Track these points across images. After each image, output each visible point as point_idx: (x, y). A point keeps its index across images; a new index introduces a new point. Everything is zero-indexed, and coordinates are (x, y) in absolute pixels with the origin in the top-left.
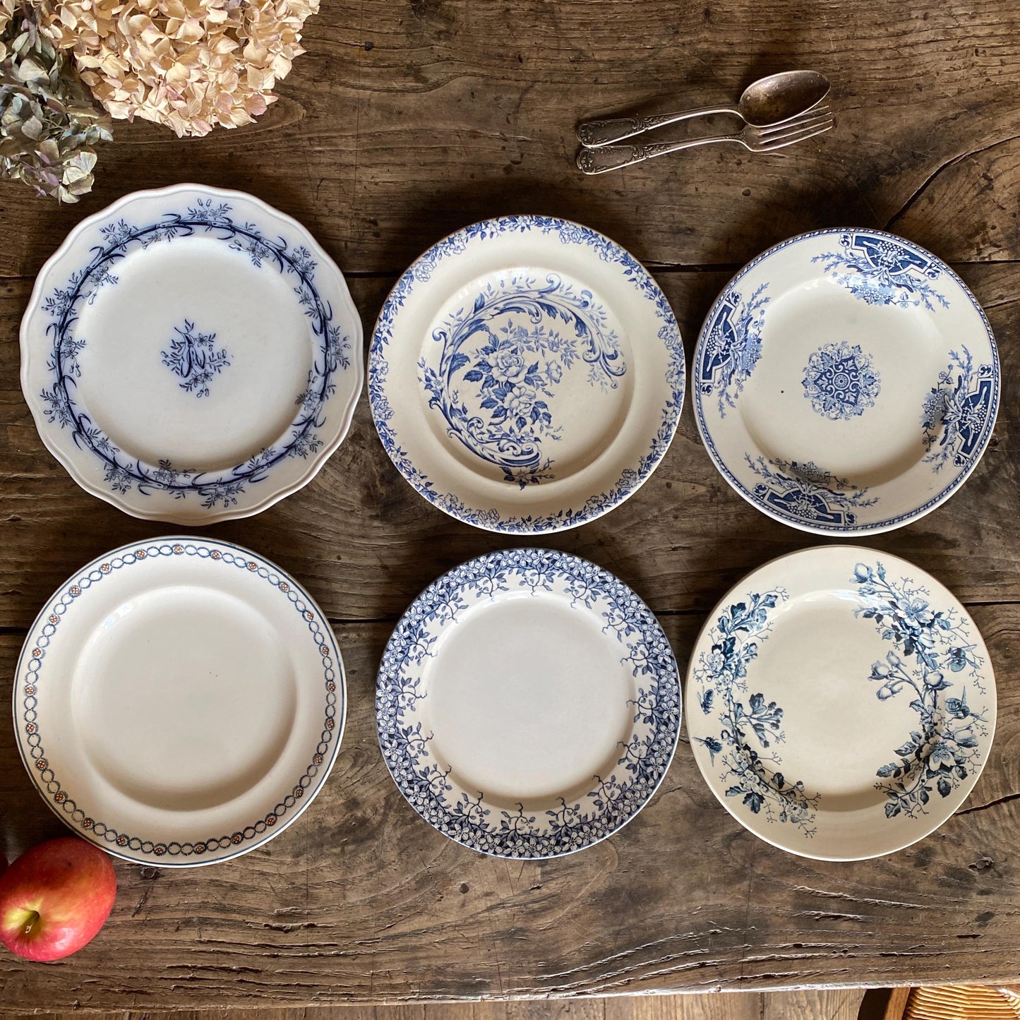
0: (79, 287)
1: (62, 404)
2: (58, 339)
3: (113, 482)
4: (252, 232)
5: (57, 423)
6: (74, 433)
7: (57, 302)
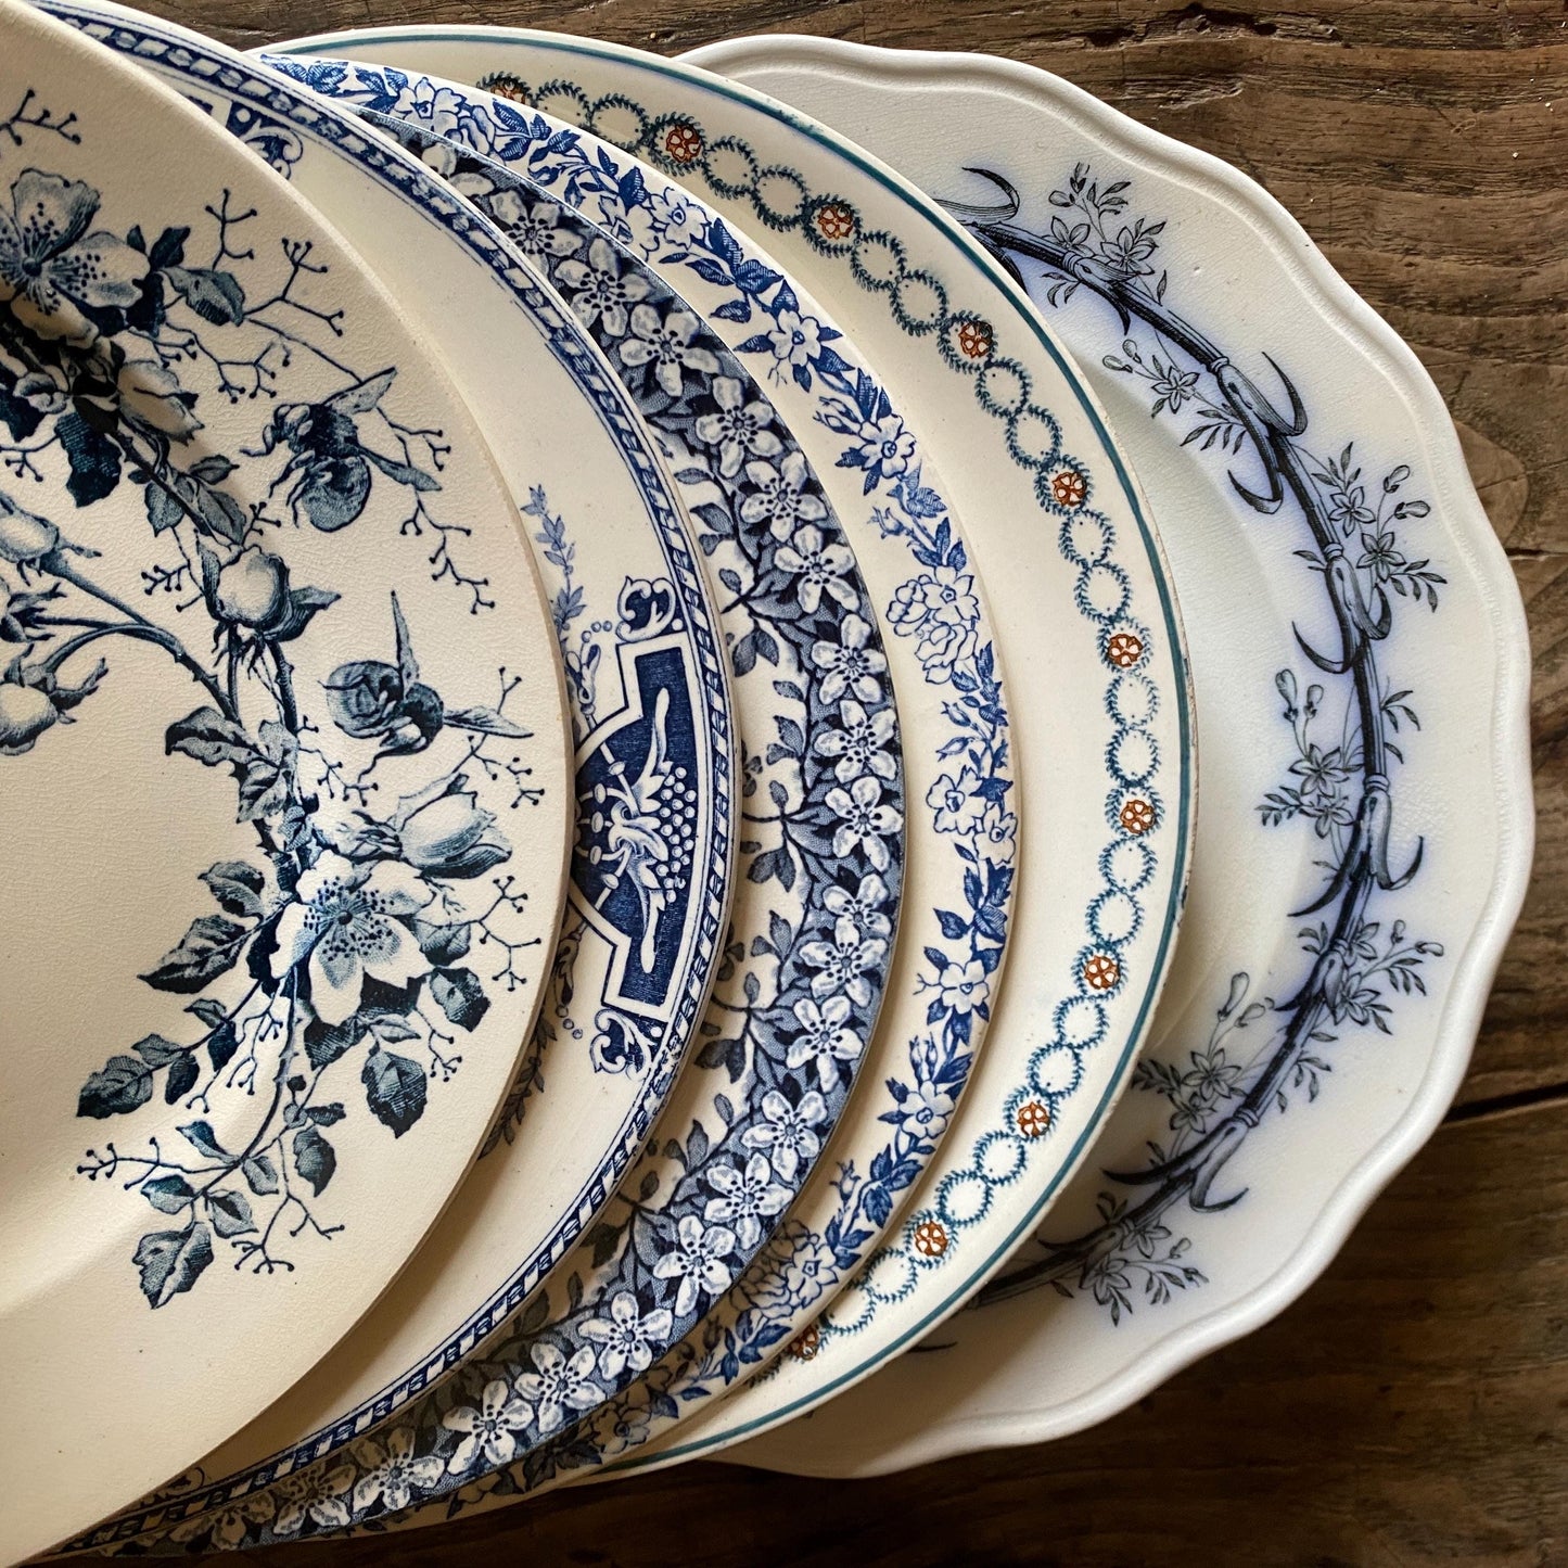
0: (1289, 1045)
1: (1353, 550)
2: (1374, 824)
3: (1128, 217)
5: (1373, 465)
6: (1298, 430)
7: (1379, 980)
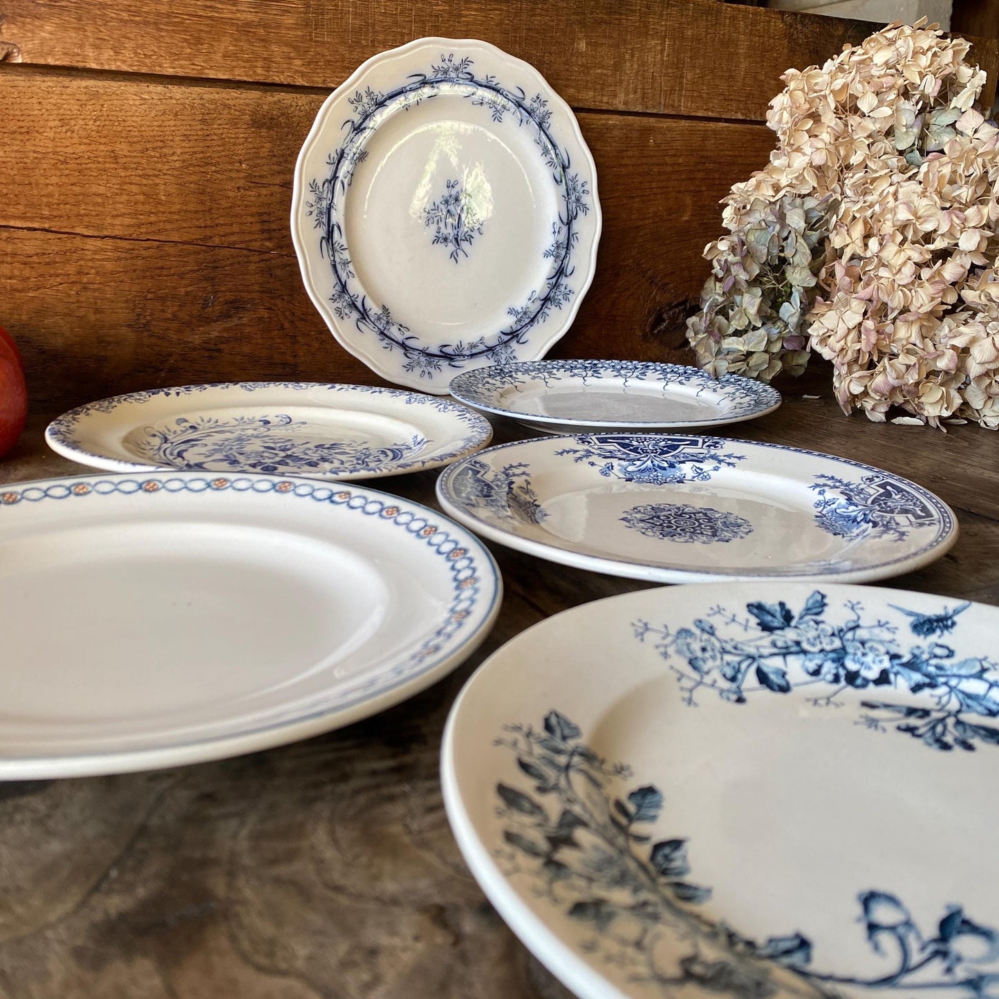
1: (573, 198)
3: (546, 109)
4: (387, 341)
5: (580, 180)
6: (568, 167)
7: (561, 297)
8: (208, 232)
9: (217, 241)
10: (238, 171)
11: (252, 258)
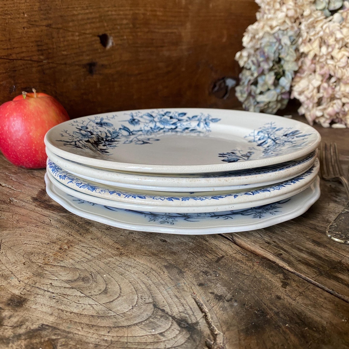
8: (10, 52)
9: (14, 56)
10: (23, 18)
11: (33, 65)
